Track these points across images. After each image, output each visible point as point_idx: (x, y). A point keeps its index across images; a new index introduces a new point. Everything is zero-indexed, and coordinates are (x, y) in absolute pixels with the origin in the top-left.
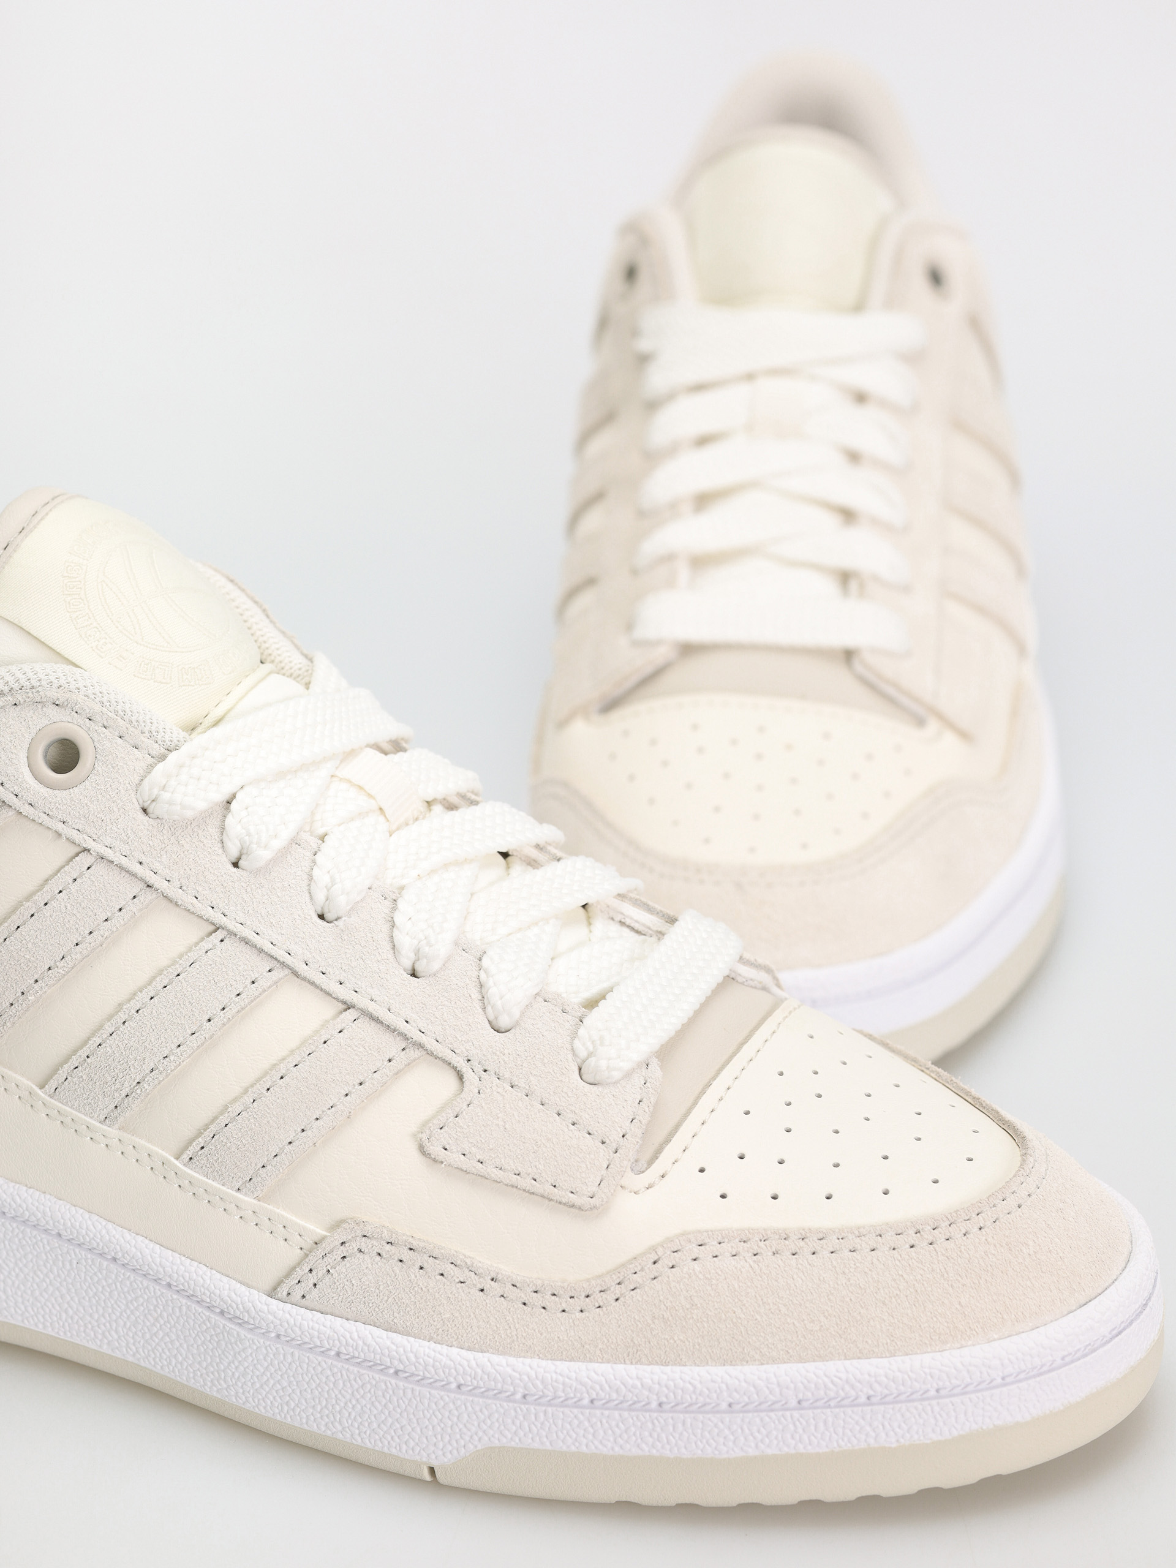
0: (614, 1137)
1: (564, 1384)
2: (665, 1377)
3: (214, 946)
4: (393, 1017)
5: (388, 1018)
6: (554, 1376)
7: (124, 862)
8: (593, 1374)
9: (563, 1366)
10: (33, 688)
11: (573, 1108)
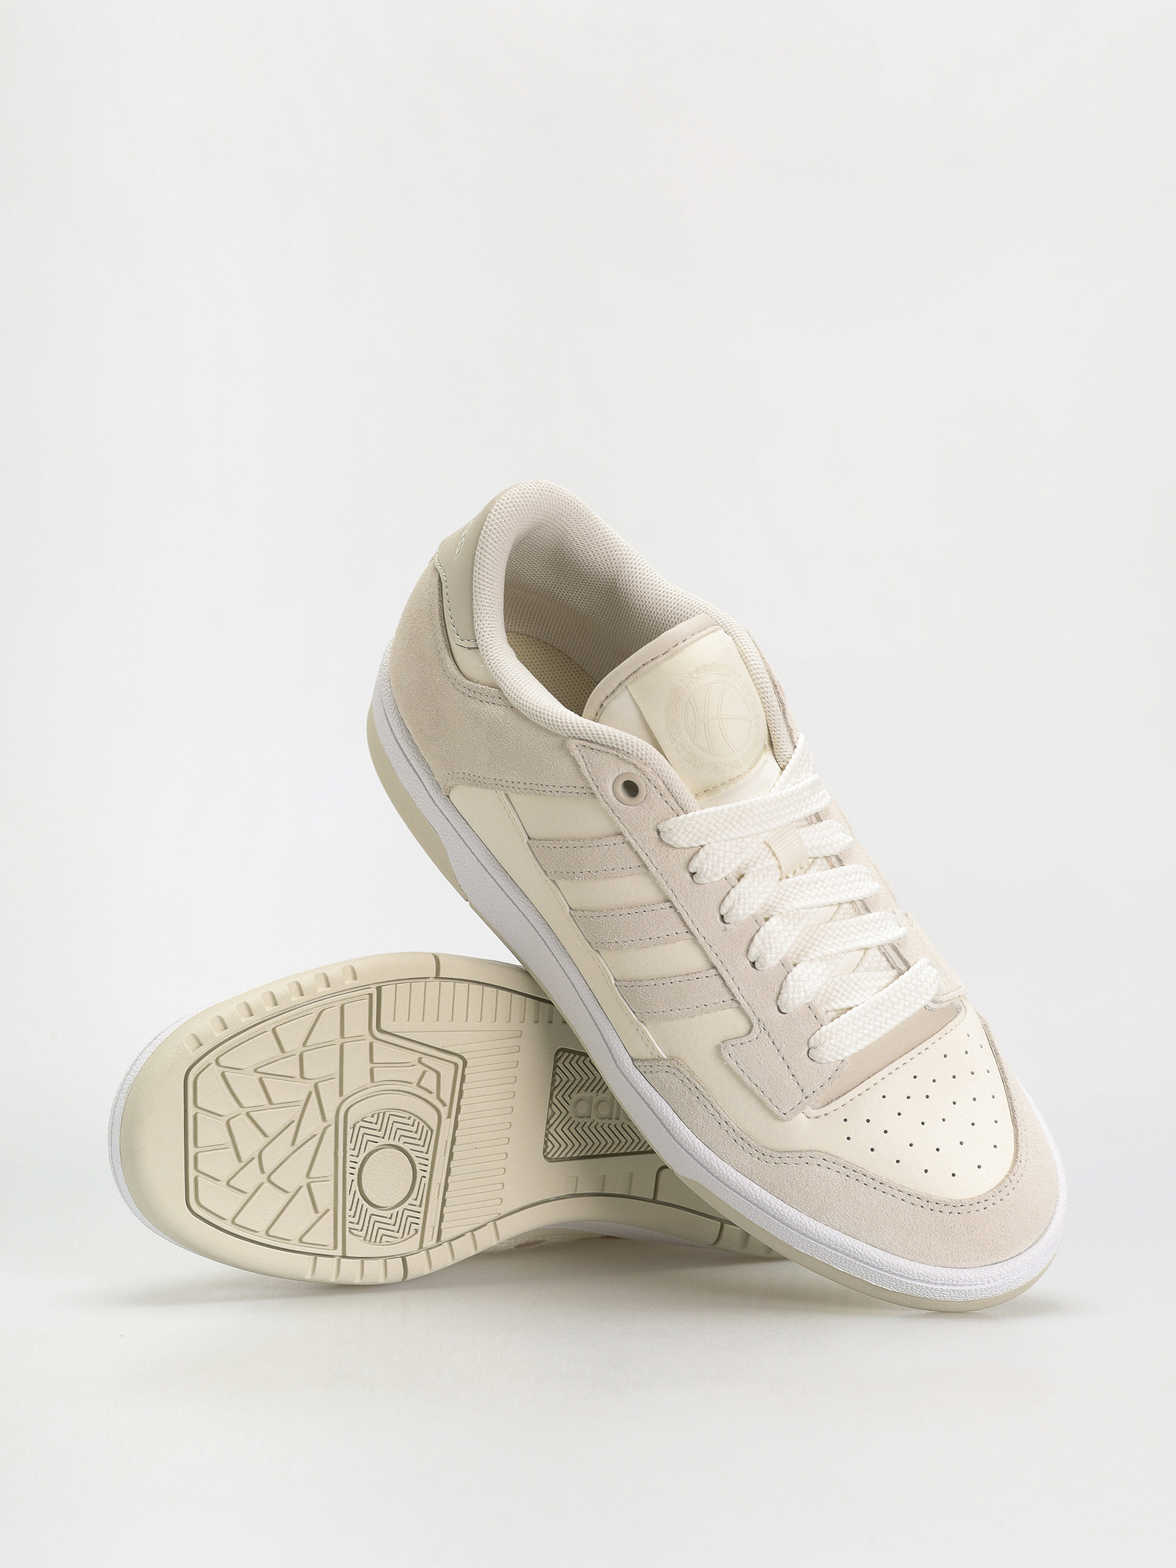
0: (808, 1092)
1: (736, 1184)
2: (781, 1209)
3: (666, 909)
4: (733, 984)
5: (730, 983)
6: (734, 1179)
7: (639, 851)
8: (751, 1188)
9: (739, 1176)
10: (641, 759)
11: (796, 1069)
